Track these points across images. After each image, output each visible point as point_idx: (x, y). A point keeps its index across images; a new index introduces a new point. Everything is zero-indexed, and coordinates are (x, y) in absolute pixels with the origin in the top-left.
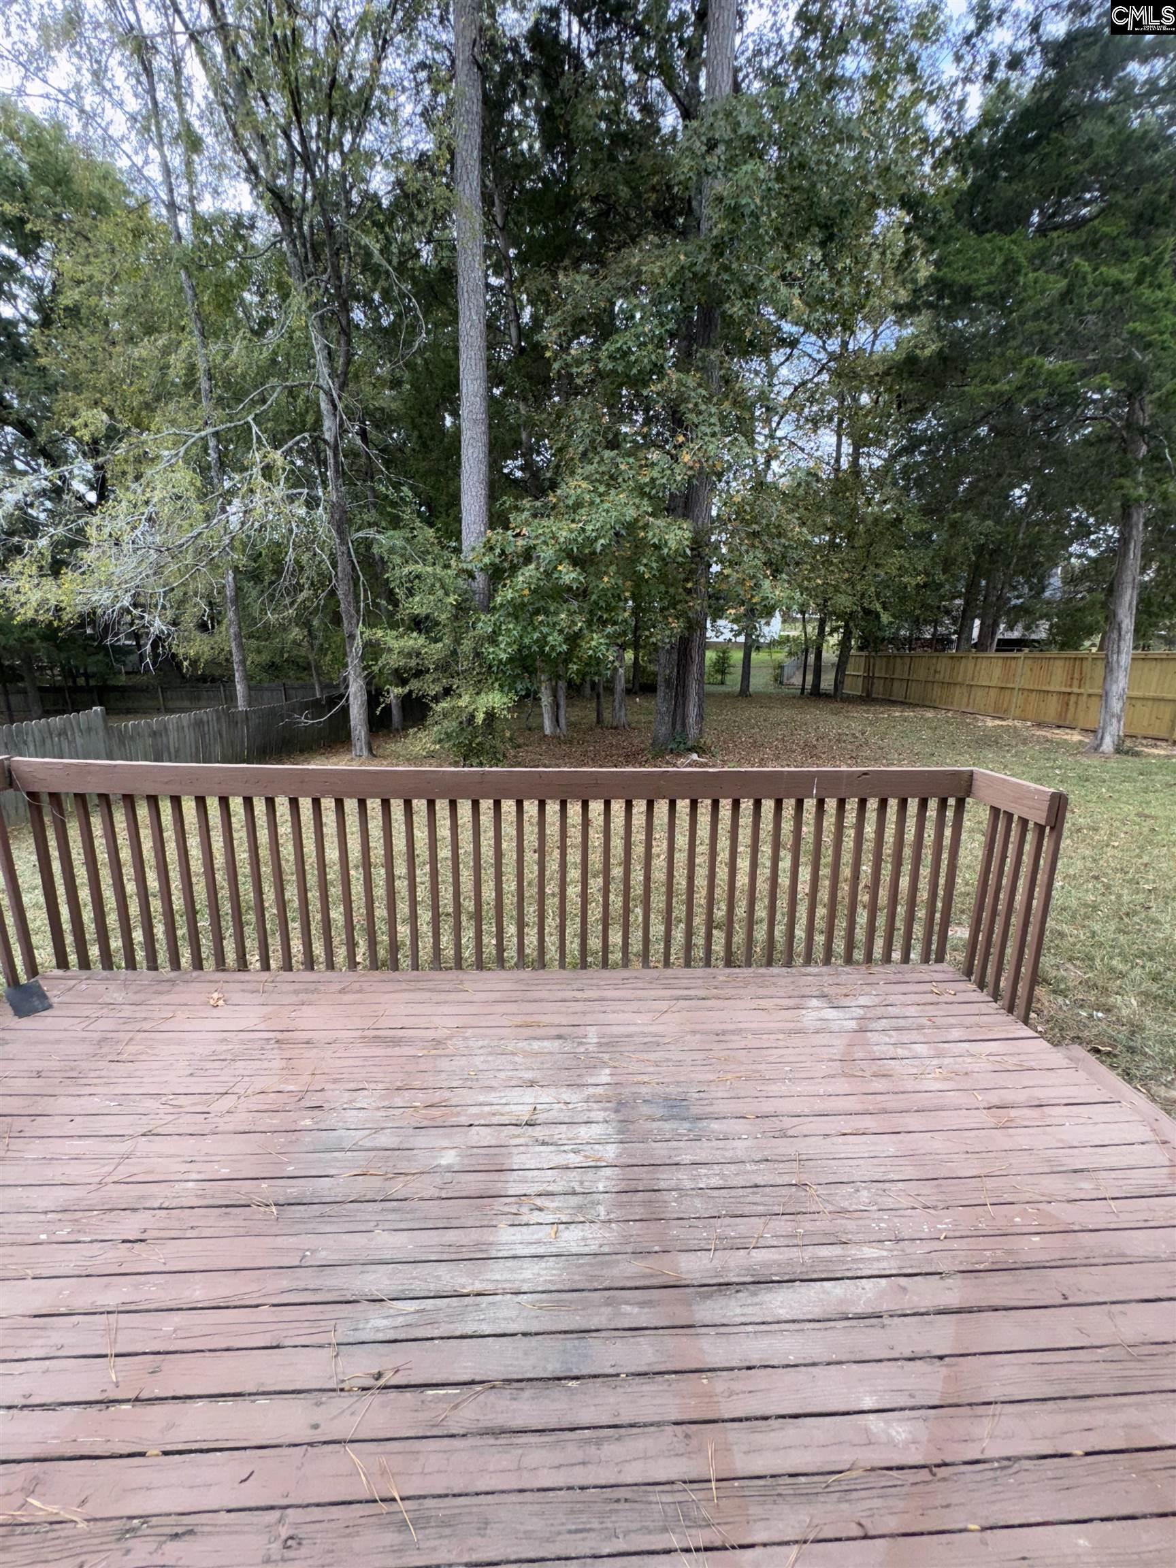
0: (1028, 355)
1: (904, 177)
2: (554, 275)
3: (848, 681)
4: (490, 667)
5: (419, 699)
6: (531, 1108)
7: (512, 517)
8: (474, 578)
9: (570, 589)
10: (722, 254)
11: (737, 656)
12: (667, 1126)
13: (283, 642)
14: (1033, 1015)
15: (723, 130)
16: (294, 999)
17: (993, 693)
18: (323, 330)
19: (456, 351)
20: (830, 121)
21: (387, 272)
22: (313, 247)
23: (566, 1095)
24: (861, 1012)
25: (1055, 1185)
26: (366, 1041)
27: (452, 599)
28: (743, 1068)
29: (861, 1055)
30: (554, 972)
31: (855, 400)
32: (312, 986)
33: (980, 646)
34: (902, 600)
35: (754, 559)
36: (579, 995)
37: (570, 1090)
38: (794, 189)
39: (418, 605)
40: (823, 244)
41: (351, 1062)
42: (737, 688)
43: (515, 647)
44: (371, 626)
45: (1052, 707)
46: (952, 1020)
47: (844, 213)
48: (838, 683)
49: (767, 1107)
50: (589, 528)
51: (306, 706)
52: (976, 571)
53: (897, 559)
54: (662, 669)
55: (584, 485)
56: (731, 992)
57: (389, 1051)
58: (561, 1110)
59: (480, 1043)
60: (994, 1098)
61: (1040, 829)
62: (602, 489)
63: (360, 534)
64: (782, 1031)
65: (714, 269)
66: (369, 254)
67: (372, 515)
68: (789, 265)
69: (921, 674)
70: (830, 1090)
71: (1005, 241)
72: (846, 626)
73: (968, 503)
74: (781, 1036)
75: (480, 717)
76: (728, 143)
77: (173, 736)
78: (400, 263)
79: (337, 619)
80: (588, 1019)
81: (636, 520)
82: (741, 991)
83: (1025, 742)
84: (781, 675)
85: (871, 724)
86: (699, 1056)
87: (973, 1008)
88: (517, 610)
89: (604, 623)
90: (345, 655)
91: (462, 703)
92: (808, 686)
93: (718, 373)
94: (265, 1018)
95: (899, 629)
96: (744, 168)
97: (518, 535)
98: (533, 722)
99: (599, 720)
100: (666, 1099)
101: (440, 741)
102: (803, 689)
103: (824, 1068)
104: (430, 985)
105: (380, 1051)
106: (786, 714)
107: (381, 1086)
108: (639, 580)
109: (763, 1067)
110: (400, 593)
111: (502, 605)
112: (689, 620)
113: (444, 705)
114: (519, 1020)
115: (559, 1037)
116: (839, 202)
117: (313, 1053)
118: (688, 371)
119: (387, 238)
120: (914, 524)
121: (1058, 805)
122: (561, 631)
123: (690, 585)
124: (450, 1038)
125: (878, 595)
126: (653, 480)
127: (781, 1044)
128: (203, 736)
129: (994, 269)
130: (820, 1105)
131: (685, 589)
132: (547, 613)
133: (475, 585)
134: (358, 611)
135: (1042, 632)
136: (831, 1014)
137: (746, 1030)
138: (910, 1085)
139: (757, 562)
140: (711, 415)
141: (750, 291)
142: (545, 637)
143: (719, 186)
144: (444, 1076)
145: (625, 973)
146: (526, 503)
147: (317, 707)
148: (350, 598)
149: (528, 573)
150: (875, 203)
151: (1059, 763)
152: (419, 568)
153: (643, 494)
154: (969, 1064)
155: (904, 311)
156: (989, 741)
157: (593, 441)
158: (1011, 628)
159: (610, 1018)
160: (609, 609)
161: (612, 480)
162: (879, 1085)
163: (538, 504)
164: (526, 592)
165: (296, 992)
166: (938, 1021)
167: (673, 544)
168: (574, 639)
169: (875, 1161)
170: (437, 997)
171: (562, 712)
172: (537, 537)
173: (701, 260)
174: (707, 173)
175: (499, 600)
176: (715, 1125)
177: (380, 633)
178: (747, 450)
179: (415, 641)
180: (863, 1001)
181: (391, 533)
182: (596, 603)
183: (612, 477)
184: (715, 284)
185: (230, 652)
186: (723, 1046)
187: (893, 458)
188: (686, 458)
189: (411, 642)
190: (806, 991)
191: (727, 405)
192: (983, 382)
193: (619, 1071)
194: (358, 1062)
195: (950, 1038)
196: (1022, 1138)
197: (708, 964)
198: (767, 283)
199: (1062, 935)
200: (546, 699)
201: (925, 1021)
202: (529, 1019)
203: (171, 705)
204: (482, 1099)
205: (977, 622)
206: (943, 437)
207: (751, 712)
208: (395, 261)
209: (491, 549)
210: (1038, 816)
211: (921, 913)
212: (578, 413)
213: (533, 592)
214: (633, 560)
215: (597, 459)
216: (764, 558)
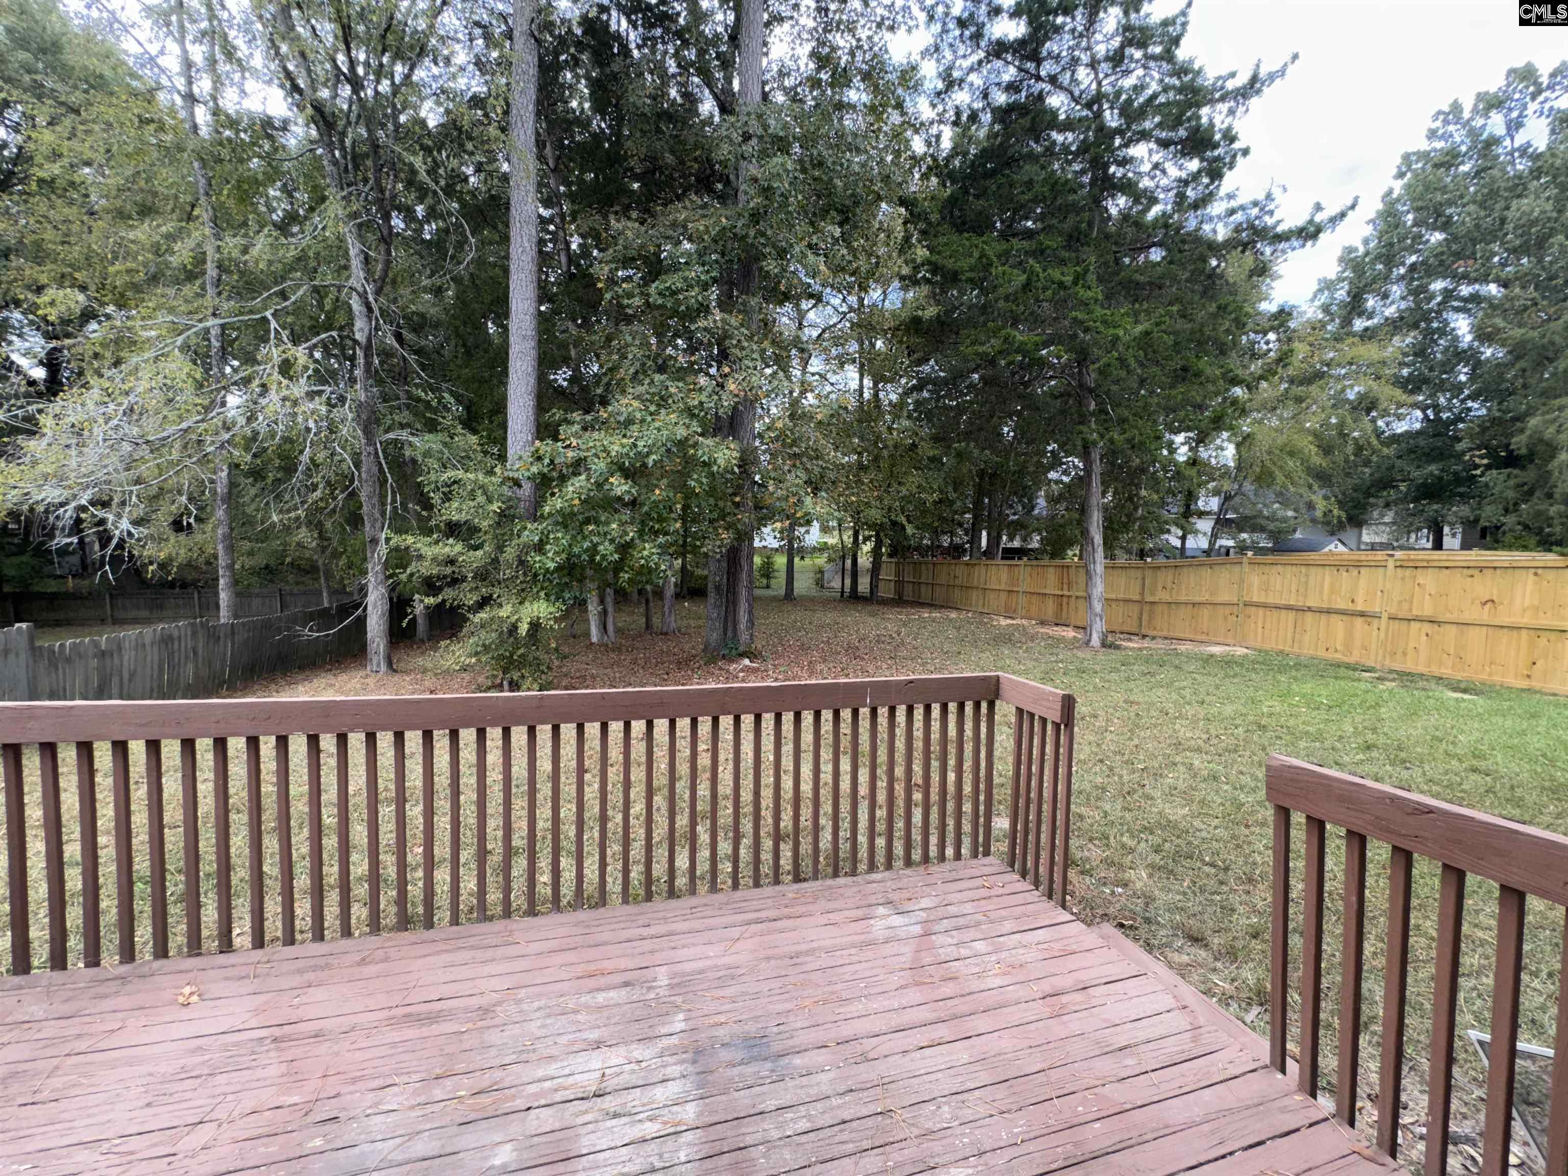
0: (1003, 327)
1: (900, 184)
2: (605, 217)
3: (881, 585)
4: (536, 575)
5: (453, 609)
6: (598, 1074)
7: (561, 429)
8: (520, 486)
9: (620, 499)
10: (758, 223)
11: (781, 561)
12: (749, 1070)
13: (285, 544)
14: (1068, 897)
15: (755, 127)
16: (297, 980)
17: (1003, 596)
18: (361, 238)
19: (506, 271)
20: (841, 135)
21: (435, 192)
22: (355, 157)
23: (638, 1052)
24: (923, 914)
25: (1108, 1066)
26: (392, 1022)
27: (495, 507)
28: (819, 992)
29: (928, 960)
30: (616, 909)
31: (873, 345)
32: (322, 962)
33: (989, 554)
34: (924, 512)
35: (795, 479)
36: (646, 932)
37: (641, 1046)
38: (815, 179)
39: (456, 511)
40: (841, 225)
41: (376, 1052)
42: (782, 592)
43: (564, 556)
44: (399, 531)
45: (1050, 607)
46: (1003, 913)
47: (856, 204)
48: (873, 586)
49: (847, 1030)
50: (641, 444)
51: (311, 617)
52: (980, 492)
53: (914, 479)
54: (712, 573)
55: (636, 404)
56: (801, 909)
57: (425, 1031)
58: (633, 1071)
59: (536, 1005)
60: (1046, 986)
61: (1057, 726)
62: (653, 408)
63: (391, 436)
64: (853, 946)
65: (752, 233)
66: (413, 172)
67: (404, 416)
68: (815, 238)
69: (943, 579)
70: (904, 1002)
71: (976, 240)
72: (877, 536)
73: (967, 435)
74: (853, 951)
75: (523, 629)
76: (761, 138)
77: (128, 657)
78: (447, 185)
79: (355, 520)
80: (658, 958)
81: (686, 439)
82: (810, 907)
83: (1032, 638)
84: (822, 579)
85: (905, 625)
86: (776, 984)
87: (1019, 898)
88: (565, 520)
89: (656, 533)
90: (365, 559)
91: (504, 612)
92: (847, 589)
93: (757, 317)
94: (257, 1012)
95: (922, 539)
96: (775, 160)
97: (569, 446)
98: (578, 629)
99: (648, 626)
100: (746, 1039)
101: (477, 654)
102: (843, 592)
103: (896, 980)
104: (473, 941)
105: (411, 1033)
106: (829, 617)
107: (416, 1077)
108: (689, 495)
109: (839, 987)
110: (436, 498)
111: (550, 514)
112: (738, 532)
113: (483, 615)
114: (580, 970)
115: (626, 984)
116: (853, 195)
117: (324, 1048)
118: (731, 312)
119: (434, 160)
120: (927, 450)
121: (1068, 703)
122: (612, 541)
123: (737, 499)
124: (499, 1003)
125: (902, 508)
126: (701, 403)
127: (855, 959)
128: (171, 655)
129: (973, 261)
130: (896, 1020)
131: (734, 503)
132: (597, 522)
133: (520, 493)
134: (383, 513)
135: (1035, 542)
136: (897, 920)
137: (820, 948)
138: (975, 985)
139: (797, 481)
140: (753, 351)
141: (782, 254)
142: (595, 546)
143: (753, 170)
144: (493, 1052)
145: (693, 901)
146: (576, 416)
147: (324, 618)
148: (375, 500)
149: (577, 485)
150: (879, 198)
151: (1061, 657)
152: (460, 474)
153: (693, 416)
154: (1022, 955)
155: (909, 281)
156: (1004, 639)
157: (644, 364)
158: (1011, 539)
159: (682, 954)
160: (660, 520)
161: (663, 401)
162: (948, 989)
163: (588, 418)
164: (577, 502)
165: (300, 971)
166: (993, 915)
167: (721, 462)
168: (625, 548)
169: (952, 1071)
170: (479, 955)
171: (610, 620)
172: (588, 450)
173: (740, 224)
174: (744, 159)
175: (547, 509)
176: (797, 1061)
177: (410, 540)
178: (786, 384)
179: (452, 547)
180: (925, 903)
181: (428, 437)
182: (647, 514)
183: (662, 398)
184: (752, 245)
185: (216, 557)
186: (799, 969)
187: (907, 393)
188: (731, 386)
189: (447, 549)
190: (873, 900)
191: (766, 344)
192: (973, 343)
193: (693, 1014)
194: (383, 1051)
195: (1004, 932)
196: (1075, 1024)
197: (777, 881)
198: (797, 249)
199: (1081, 817)
200: (593, 608)
201: (979, 917)
202: (593, 967)
203: (120, 614)
204: (540, 1073)
205: (984, 533)
206: (946, 382)
207: (797, 615)
208: (443, 183)
209: (539, 459)
210: (1054, 714)
211: (967, 807)
212: (629, 339)
213: (583, 502)
214: (684, 474)
215: (647, 381)
216: (804, 477)
